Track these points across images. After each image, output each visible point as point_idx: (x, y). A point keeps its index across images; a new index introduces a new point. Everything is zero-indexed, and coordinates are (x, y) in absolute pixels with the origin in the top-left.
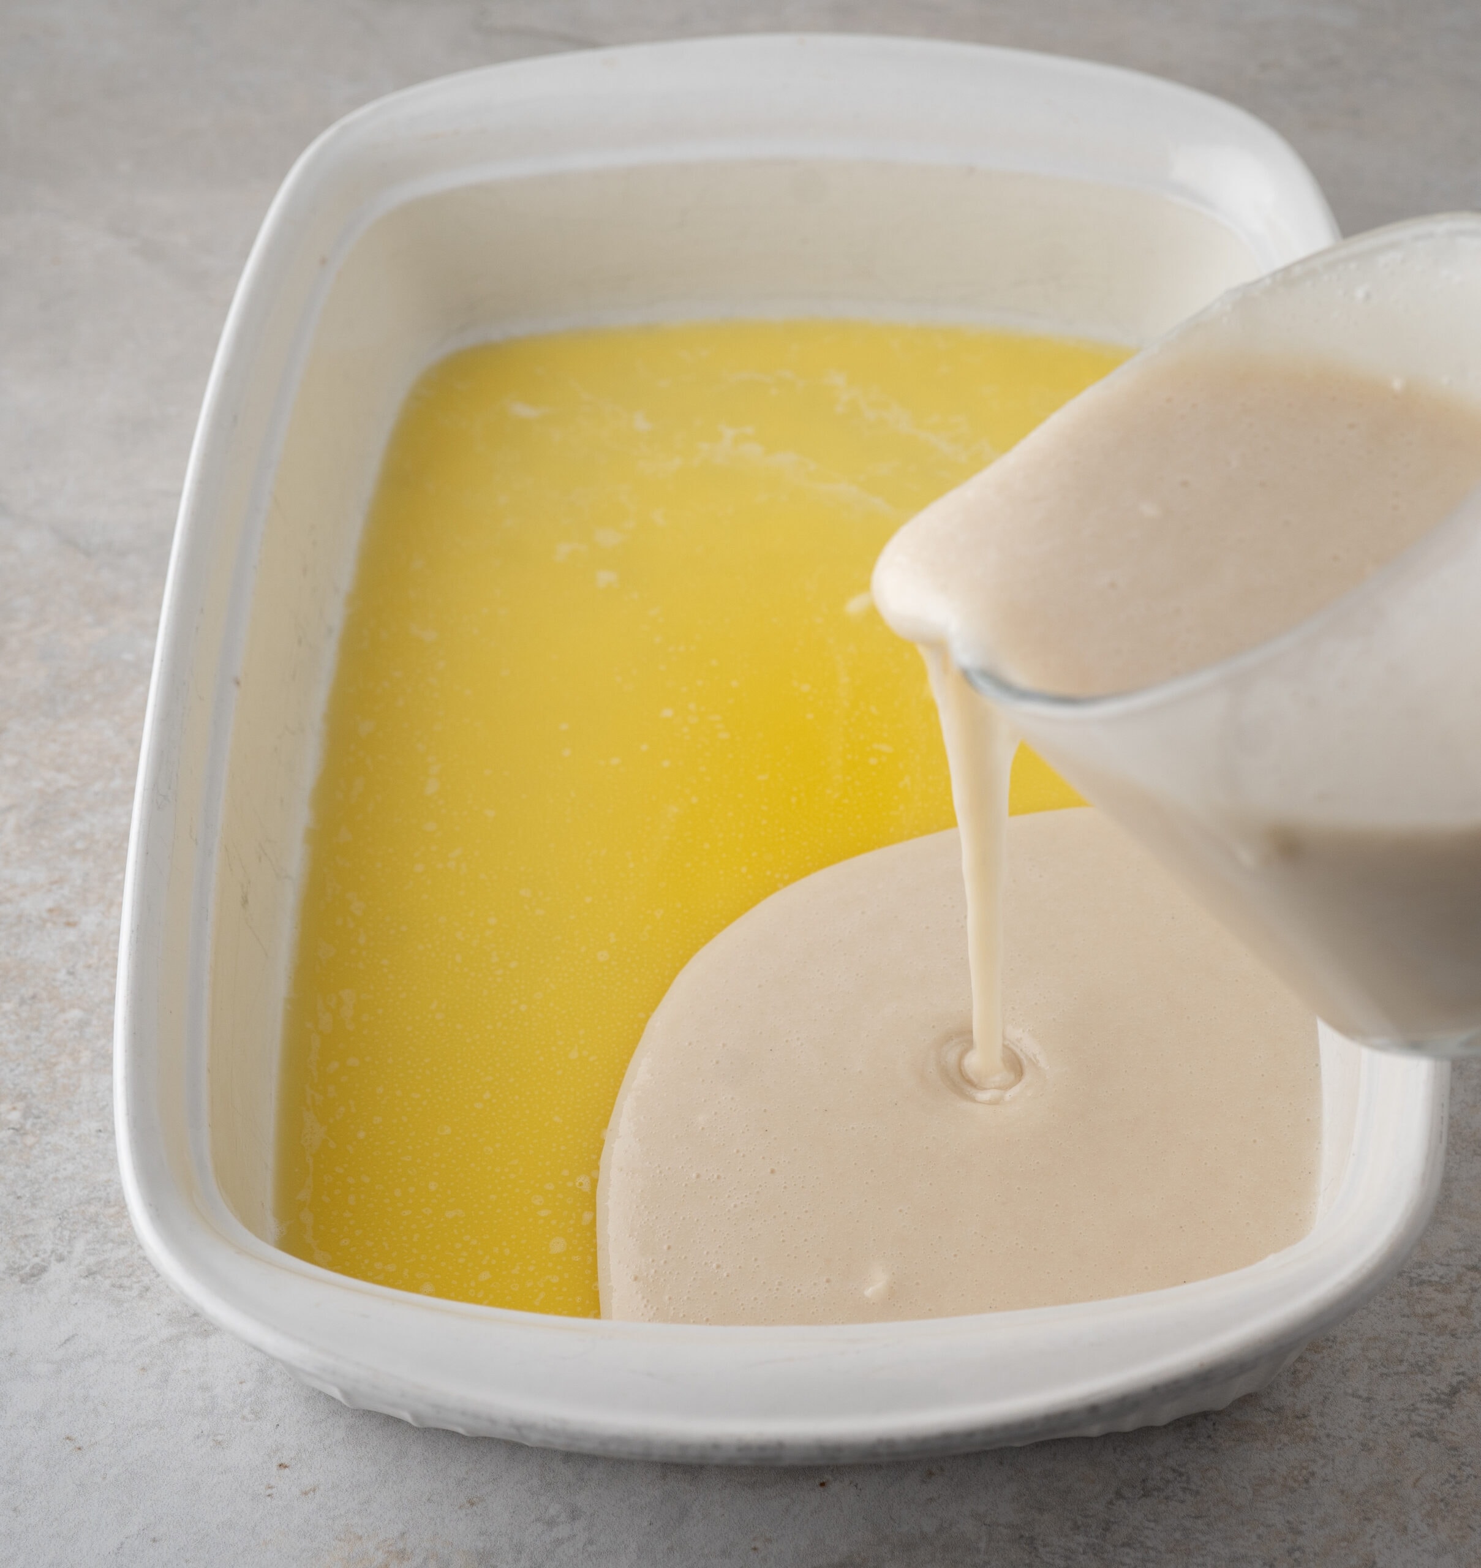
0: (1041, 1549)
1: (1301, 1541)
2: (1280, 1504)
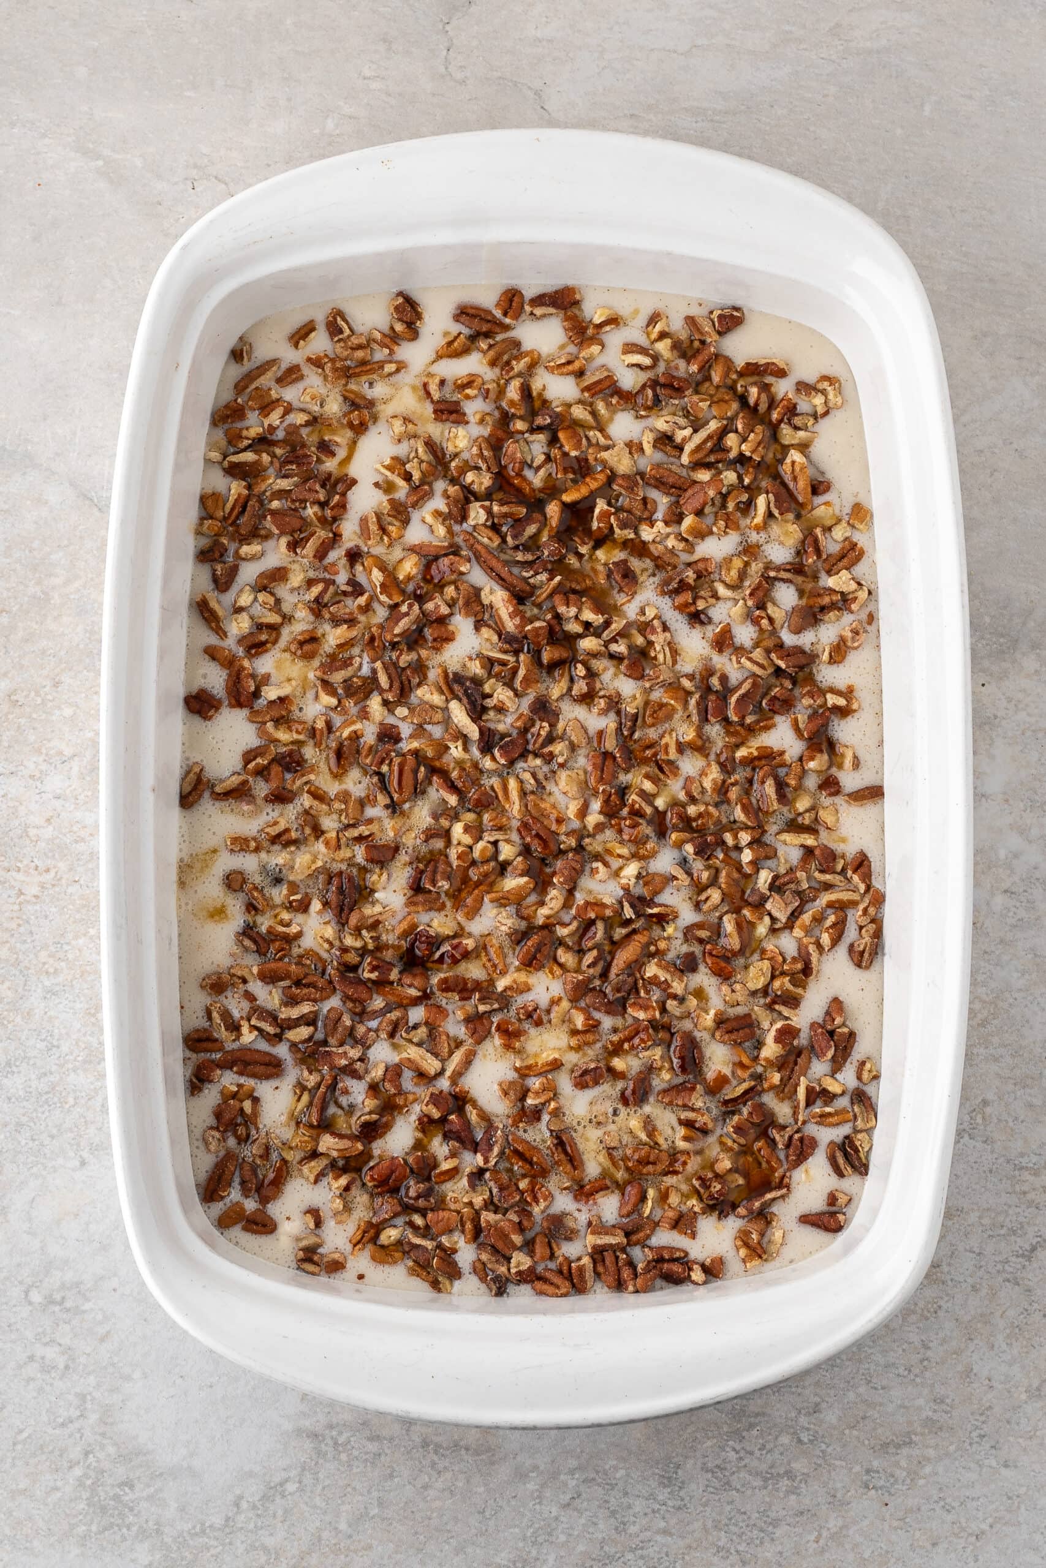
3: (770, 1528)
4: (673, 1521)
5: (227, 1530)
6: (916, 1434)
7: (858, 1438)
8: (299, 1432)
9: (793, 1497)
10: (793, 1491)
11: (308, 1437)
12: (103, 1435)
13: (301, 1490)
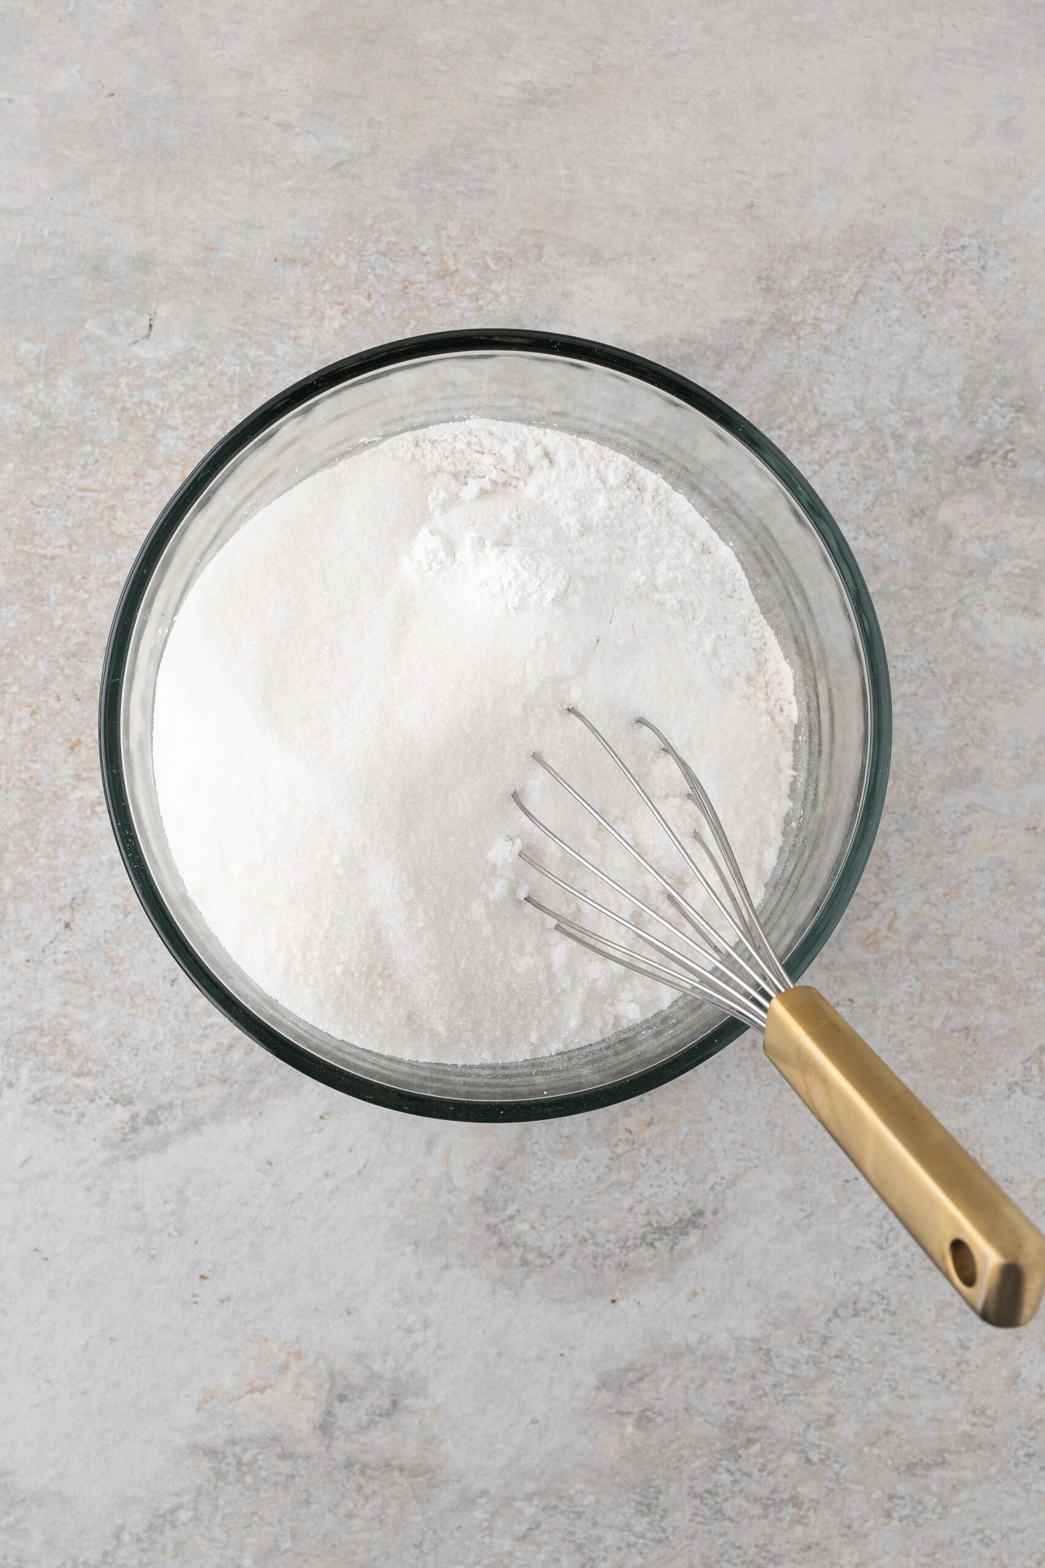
0: (775, 1360)
1: (968, 1355)
2: (956, 1324)
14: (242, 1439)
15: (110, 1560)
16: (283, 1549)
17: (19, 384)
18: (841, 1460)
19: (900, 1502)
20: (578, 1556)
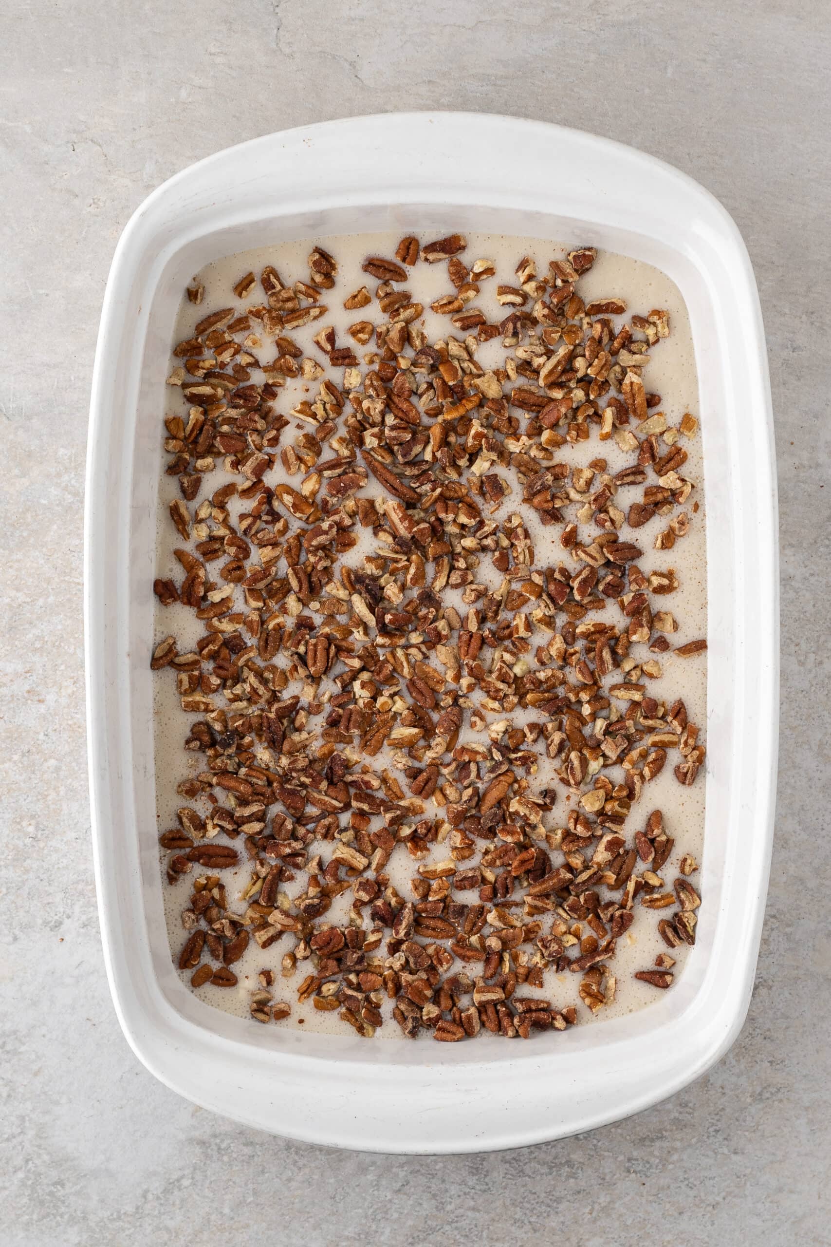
3: (555, 1204)
4: (480, 1201)
5: (138, 1216)
6: (666, 1131)
7: (621, 1135)
8: (190, 1141)
9: (572, 1180)
10: (573, 1176)
11: (198, 1144)
12: (39, 1146)
13: (194, 1184)
14: (220, 1134)
15: (141, 1211)
16: (248, 1201)
17: (59, 475)
18: (597, 1137)
19: (635, 1162)
20: (433, 1202)
